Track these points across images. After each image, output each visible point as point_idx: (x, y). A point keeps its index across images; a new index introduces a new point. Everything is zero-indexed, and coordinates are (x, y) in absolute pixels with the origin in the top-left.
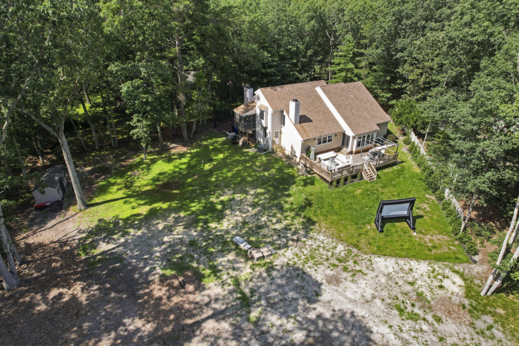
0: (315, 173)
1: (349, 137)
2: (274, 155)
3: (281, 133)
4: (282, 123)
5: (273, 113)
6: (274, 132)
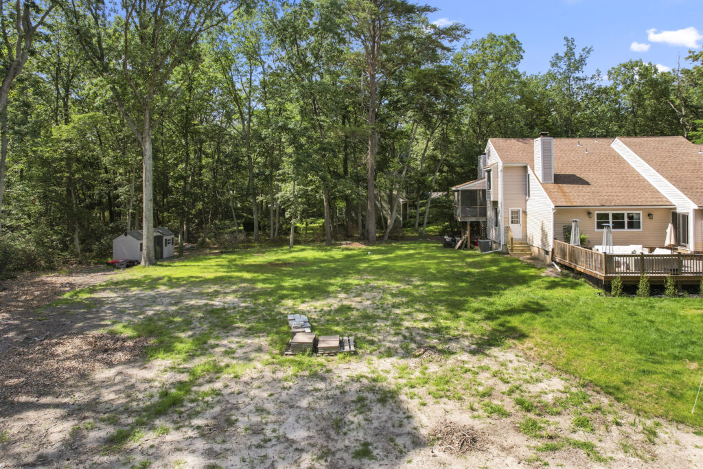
1: (685, 217)
3: (525, 213)
4: (527, 191)
5: (505, 169)
6: (510, 209)
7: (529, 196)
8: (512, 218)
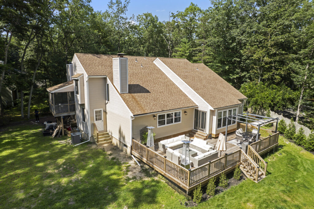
0: (157, 173)
2: (94, 147)
3: (105, 112)
4: (107, 97)
5: (90, 80)
6: (95, 110)
7: (108, 100)
8: (96, 117)
